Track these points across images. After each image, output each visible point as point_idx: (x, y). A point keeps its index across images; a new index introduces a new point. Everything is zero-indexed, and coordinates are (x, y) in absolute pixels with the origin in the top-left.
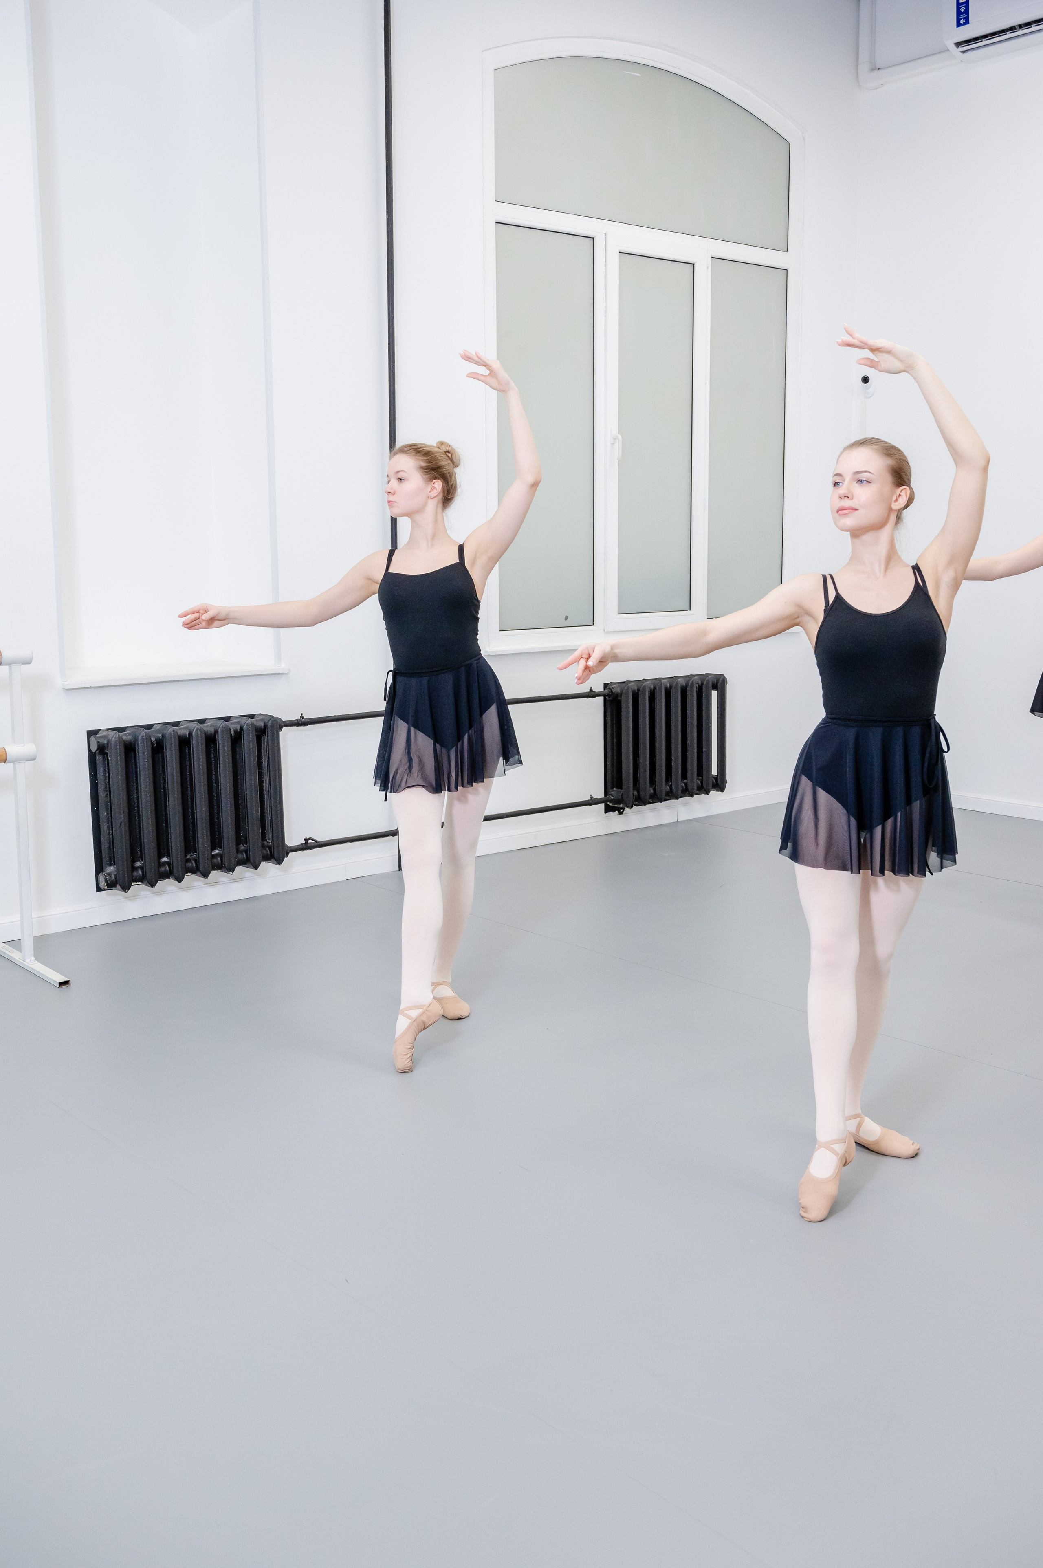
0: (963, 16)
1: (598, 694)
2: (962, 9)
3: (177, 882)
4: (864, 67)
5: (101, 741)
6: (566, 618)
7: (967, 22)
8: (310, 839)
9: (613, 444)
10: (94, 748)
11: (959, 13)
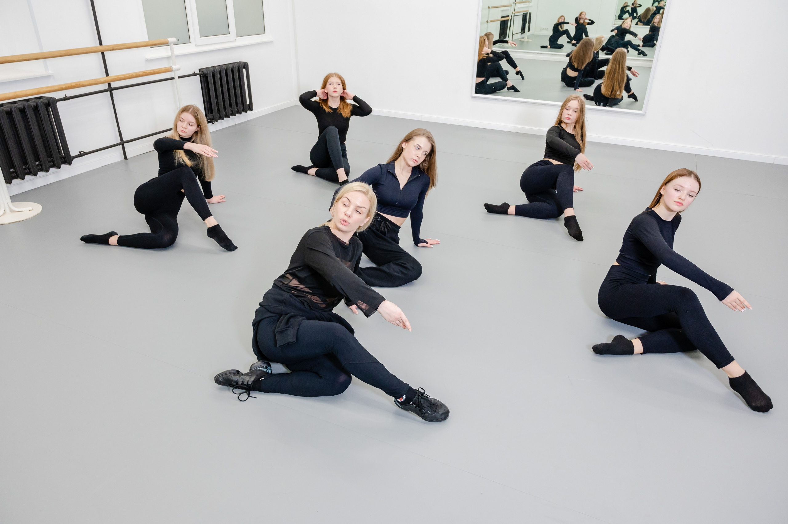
1: (197, 74)
3: (22, 180)
8: (82, 152)
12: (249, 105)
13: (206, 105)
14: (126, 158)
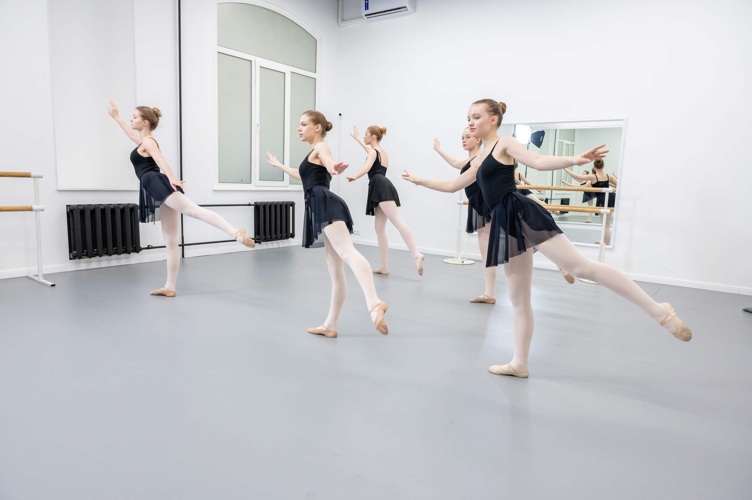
0: (367, 7)
1: (252, 205)
2: (367, 5)
3: (100, 257)
4: (340, 20)
5: (71, 208)
6: (242, 180)
7: (368, 9)
8: (150, 245)
9: (258, 126)
10: (68, 211)
11: (366, 6)
12: (292, 234)
13: (256, 230)
14: (183, 256)
